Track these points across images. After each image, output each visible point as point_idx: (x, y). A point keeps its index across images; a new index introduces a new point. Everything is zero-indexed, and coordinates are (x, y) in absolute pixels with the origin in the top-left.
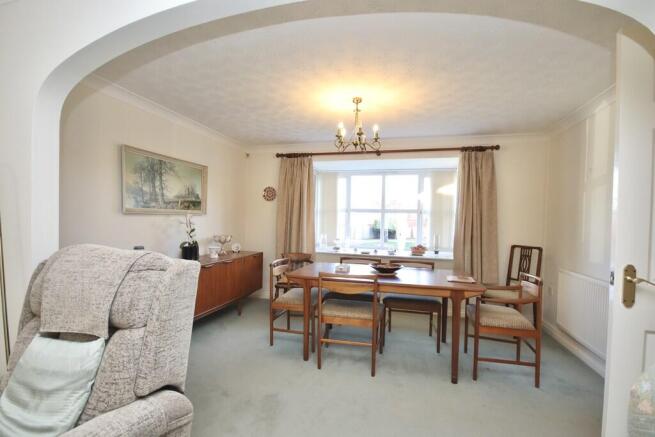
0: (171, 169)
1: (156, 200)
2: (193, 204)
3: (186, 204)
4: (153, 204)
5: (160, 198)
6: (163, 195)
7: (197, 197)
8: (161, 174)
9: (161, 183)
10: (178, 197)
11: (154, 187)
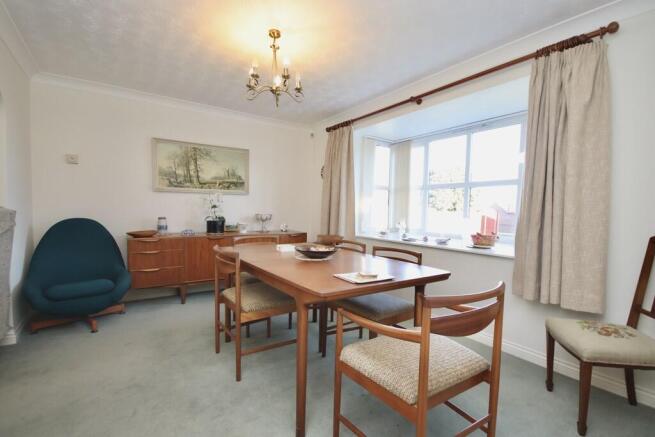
0: (207, 154)
1: (191, 182)
2: (235, 184)
3: (227, 185)
4: (188, 184)
5: (195, 179)
6: (198, 177)
7: (240, 178)
8: (196, 160)
9: (196, 166)
10: (216, 178)
11: (188, 170)
